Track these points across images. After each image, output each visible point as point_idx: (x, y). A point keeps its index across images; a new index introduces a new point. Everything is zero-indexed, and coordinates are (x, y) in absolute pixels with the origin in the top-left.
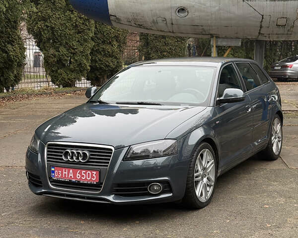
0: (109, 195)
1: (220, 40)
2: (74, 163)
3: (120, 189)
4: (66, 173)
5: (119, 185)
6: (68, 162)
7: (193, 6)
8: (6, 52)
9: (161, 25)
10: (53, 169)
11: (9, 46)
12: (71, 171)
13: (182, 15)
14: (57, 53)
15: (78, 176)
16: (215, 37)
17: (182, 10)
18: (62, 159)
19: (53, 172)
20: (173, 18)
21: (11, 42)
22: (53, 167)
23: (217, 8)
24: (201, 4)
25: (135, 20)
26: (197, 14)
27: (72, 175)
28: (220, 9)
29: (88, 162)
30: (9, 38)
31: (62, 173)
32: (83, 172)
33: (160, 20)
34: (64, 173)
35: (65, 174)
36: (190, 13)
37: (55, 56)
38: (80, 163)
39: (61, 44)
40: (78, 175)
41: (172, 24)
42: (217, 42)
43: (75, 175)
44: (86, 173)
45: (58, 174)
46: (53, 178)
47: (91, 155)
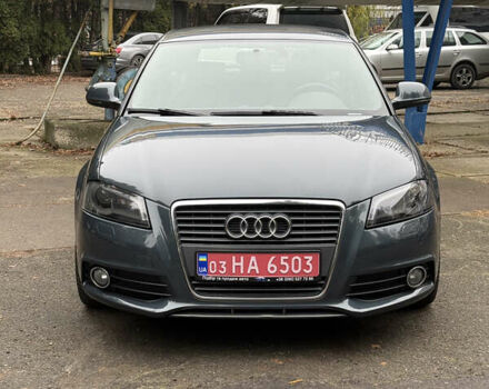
2: (258, 241)
3: (363, 286)
4: (241, 264)
5: (360, 277)
6: (243, 241)
10: (203, 259)
12: (253, 259)
15: (271, 268)
18: (227, 236)
19: (205, 264)
22: (204, 253)
27: (256, 268)
31: (229, 266)
32: (283, 258)
34: (235, 264)
35: (238, 267)
38: (272, 241)
40: (270, 265)
43: (263, 267)
44: (289, 261)
45: (218, 267)
46: (204, 277)
47: (294, 222)
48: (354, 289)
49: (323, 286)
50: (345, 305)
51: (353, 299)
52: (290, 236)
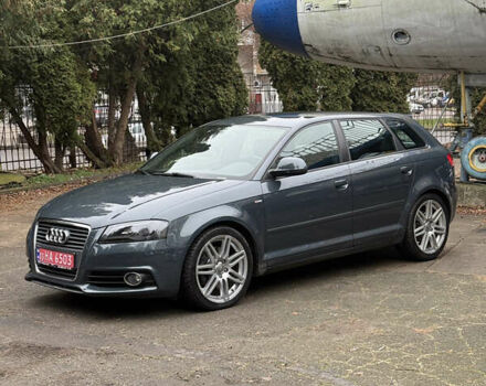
0: (83, 284)
1: (472, 77)
3: (95, 278)
5: (94, 273)
7: (416, 28)
8: (215, 98)
9: (376, 57)
10: (39, 251)
11: (219, 88)
12: (51, 253)
13: (403, 41)
14: (298, 97)
15: (57, 260)
16: (462, 74)
17: (400, 34)
19: (39, 254)
20: (390, 46)
21: (222, 83)
22: (39, 248)
23: (452, 29)
24: (427, 24)
25: (339, 50)
26: (423, 39)
28: (456, 31)
29: (66, 243)
30: (220, 76)
32: (60, 255)
33: (371, 50)
34: (46, 255)
36: (413, 39)
37: (295, 100)
38: (58, 244)
39: (305, 83)
41: (391, 55)
42: (466, 80)
43: (54, 258)
46: (38, 261)
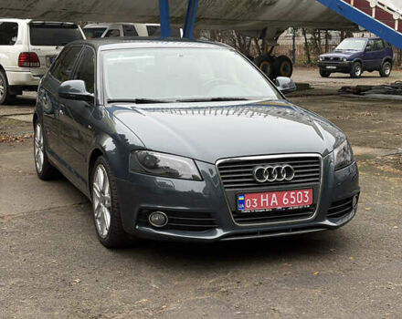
2: (276, 183)
4: (267, 200)
5: (334, 203)
6: (267, 184)
10: (241, 198)
12: (274, 195)
15: (285, 201)
18: (255, 182)
19: (243, 202)
22: (242, 194)
27: (276, 201)
31: (259, 202)
34: (262, 200)
35: (265, 202)
38: (284, 183)
40: (284, 199)
44: (295, 195)
45: (251, 204)
46: (243, 211)
47: (295, 169)
48: (330, 212)
49: (313, 211)
50: (327, 222)
51: (330, 218)
52: (294, 179)
